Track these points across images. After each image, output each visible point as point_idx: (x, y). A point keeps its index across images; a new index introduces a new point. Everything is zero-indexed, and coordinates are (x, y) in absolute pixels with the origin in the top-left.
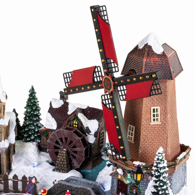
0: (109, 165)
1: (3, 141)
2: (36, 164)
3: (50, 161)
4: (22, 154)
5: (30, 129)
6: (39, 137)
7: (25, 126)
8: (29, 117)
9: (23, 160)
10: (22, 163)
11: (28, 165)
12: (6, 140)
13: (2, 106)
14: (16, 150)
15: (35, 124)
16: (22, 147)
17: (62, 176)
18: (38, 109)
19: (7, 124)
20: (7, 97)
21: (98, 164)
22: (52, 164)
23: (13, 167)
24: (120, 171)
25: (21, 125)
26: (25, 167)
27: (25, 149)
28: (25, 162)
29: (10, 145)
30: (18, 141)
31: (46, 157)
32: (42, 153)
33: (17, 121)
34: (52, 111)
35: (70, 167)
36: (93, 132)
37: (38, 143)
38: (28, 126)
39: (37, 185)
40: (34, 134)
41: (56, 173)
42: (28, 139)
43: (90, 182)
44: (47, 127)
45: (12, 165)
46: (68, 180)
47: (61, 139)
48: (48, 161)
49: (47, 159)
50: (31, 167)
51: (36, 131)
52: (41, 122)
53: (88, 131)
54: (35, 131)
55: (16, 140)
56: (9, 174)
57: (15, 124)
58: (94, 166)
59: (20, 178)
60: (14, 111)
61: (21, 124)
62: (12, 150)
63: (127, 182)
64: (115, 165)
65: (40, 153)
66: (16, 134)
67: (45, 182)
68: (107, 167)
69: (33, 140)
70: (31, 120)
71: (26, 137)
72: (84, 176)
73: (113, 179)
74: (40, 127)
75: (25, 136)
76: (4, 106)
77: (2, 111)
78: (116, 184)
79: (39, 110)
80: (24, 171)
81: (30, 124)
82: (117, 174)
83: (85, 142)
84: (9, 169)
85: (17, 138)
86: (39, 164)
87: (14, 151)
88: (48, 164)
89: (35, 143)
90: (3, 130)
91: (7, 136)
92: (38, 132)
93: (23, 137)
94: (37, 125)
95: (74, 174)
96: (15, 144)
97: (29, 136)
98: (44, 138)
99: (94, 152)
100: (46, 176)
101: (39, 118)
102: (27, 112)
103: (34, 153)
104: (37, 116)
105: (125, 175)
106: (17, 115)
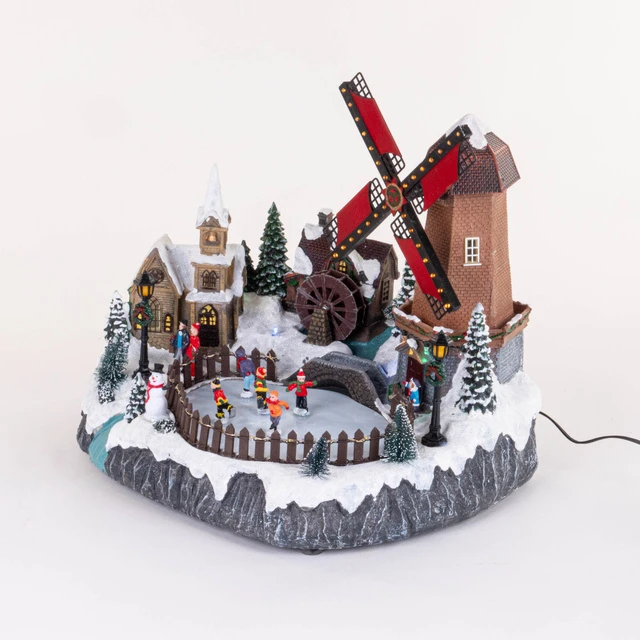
0: (396, 335)
1: (222, 291)
2: (276, 330)
3: (301, 326)
4: (254, 315)
5: (268, 274)
6: (284, 288)
7: (260, 270)
8: (267, 254)
9: (256, 324)
10: (254, 328)
11: (263, 333)
12: (227, 291)
13: (222, 235)
14: (244, 309)
15: (277, 266)
16: (256, 303)
17: (318, 352)
18: (282, 242)
19: (229, 264)
20: (229, 219)
21: (379, 333)
22: (303, 331)
23: (239, 335)
24: (412, 343)
25: (255, 268)
26: (258, 336)
27: (260, 307)
28: (258, 328)
29: (235, 299)
30: (250, 294)
31: (293, 320)
32: (287, 313)
33: (248, 260)
34: (305, 244)
35: (331, 337)
36: (371, 280)
37: (282, 297)
38: (265, 268)
39: (276, 364)
40: (275, 282)
41: (309, 347)
42: (265, 291)
43: (364, 361)
44: (296, 271)
45: (238, 332)
46: (328, 358)
47: (320, 290)
48: (296, 327)
49: (295, 324)
50: (267, 335)
51: (279, 277)
52: (287, 263)
53: (363, 278)
54: (276, 278)
55: (244, 291)
56: (231, 347)
57: (243, 264)
58: (371, 336)
59: (248, 352)
60: (244, 243)
61: (255, 265)
62: (238, 306)
63: (424, 361)
64: (405, 333)
65: (283, 314)
66: (244, 280)
67: (289, 360)
68: (392, 338)
69: (273, 293)
70: (270, 259)
71: (263, 288)
72: (355, 351)
73: (400, 357)
74: (285, 272)
75: (261, 285)
76: (225, 234)
77: (222, 242)
78: (405, 365)
79: (284, 244)
80: (256, 342)
81: (269, 266)
82: (406, 347)
83: (359, 297)
84: (233, 338)
85: (248, 289)
86: (282, 331)
87: (242, 310)
88: (296, 332)
89: (276, 297)
90: (223, 273)
91: (229, 283)
92: (282, 279)
93: (257, 287)
94: (280, 268)
95: (338, 347)
96: (242, 297)
97: (268, 286)
98: (290, 289)
99: (373, 313)
100: (292, 350)
101: (284, 257)
102: (264, 245)
103: (273, 314)
104: (281, 252)
105: (420, 349)
106: (247, 250)
